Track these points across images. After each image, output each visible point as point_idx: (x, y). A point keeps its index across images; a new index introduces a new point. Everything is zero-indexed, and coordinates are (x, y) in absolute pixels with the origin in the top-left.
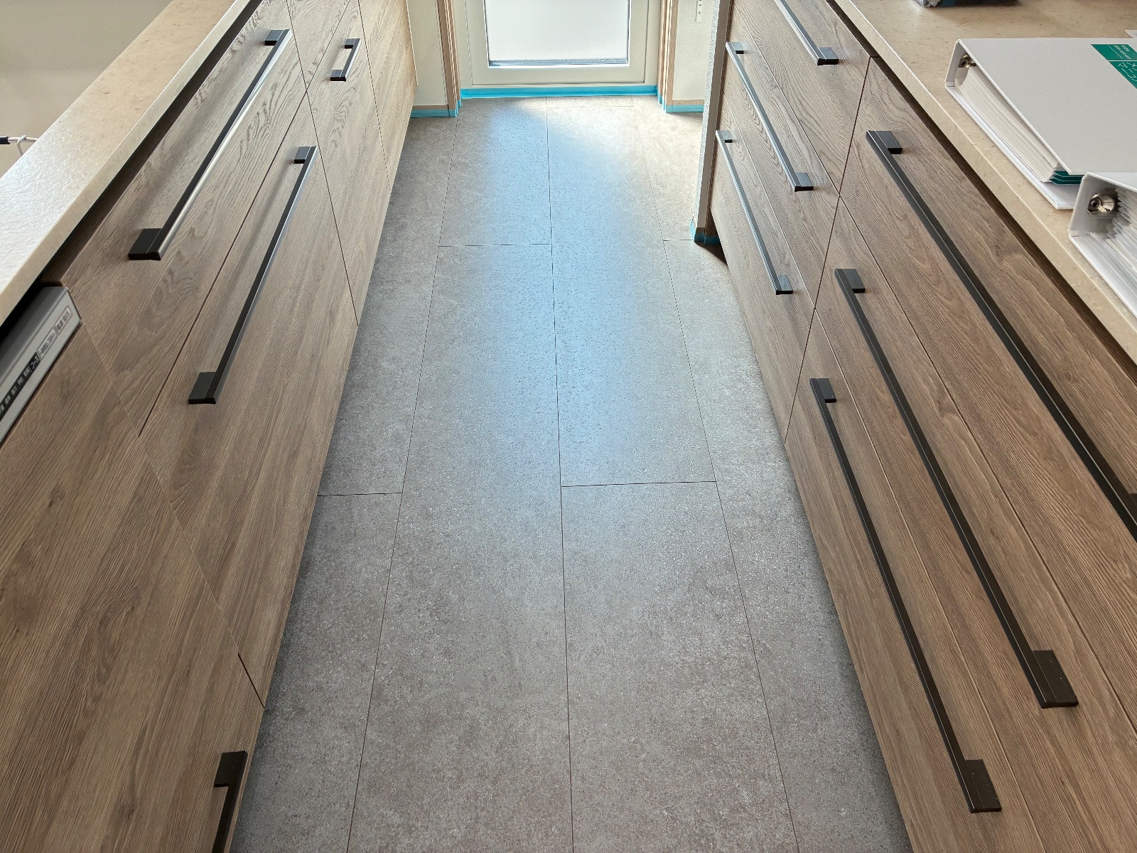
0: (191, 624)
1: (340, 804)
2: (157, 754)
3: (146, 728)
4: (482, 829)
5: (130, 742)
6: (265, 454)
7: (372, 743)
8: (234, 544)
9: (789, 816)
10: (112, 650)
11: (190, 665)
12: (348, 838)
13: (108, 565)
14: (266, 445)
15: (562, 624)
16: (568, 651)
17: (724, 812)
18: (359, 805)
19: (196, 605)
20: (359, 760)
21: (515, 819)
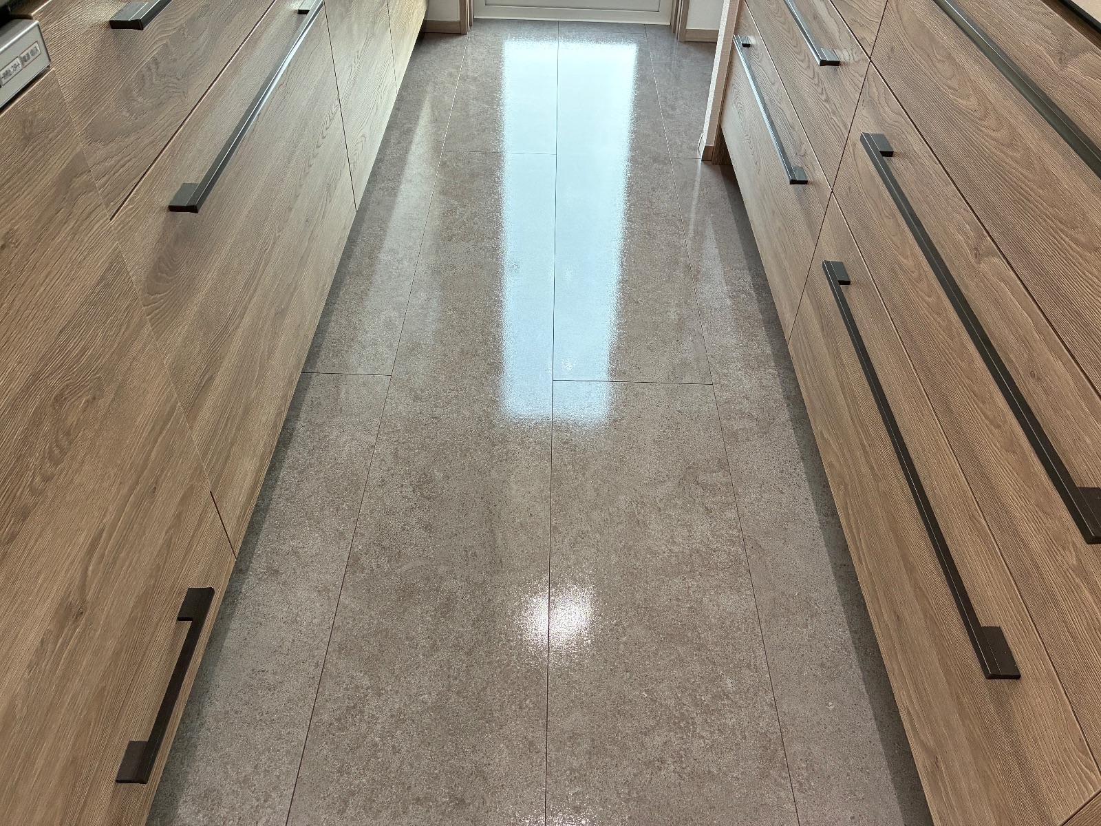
0: (159, 441)
1: (309, 663)
2: (114, 563)
3: (103, 530)
4: (453, 697)
5: (83, 539)
6: (250, 299)
7: (345, 607)
8: (211, 378)
9: (774, 705)
10: (68, 434)
11: (156, 483)
12: (315, 695)
13: (68, 341)
14: (251, 291)
15: (548, 508)
16: (552, 533)
17: (706, 698)
18: (328, 666)
19: (166, 423)
20: (331, 623)
21: (488, 689)
